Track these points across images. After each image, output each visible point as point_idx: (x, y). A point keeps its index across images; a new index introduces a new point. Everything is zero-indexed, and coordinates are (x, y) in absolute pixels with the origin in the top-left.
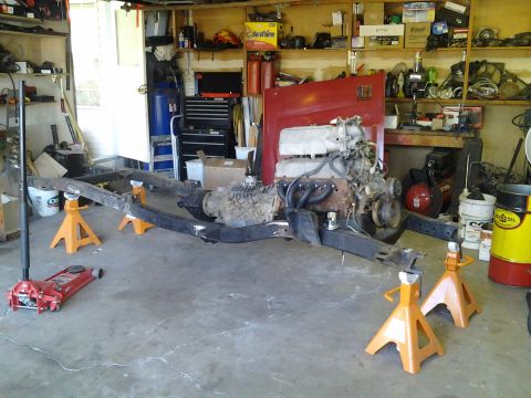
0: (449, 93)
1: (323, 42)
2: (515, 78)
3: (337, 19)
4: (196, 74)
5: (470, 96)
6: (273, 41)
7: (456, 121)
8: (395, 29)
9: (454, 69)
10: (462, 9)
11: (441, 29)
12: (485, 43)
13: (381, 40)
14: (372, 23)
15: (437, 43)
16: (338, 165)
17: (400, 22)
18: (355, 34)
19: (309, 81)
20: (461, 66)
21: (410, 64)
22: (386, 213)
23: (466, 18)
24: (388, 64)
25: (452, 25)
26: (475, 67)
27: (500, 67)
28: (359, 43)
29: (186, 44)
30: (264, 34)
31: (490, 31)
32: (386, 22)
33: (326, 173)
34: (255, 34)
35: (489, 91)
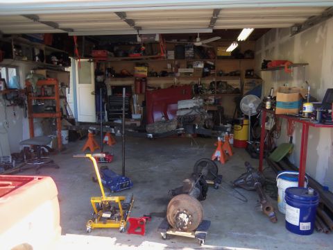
0: (210, 92)
1: (164, 74)
2: (231, 86)
3: (169, 66)
4: (112, 87)
5: (218, 93)
6: (146, 74)
7: (213, 101)
8: (190, 70)
9: (211, 83)
10: (213, 64)
11: (207, 70)
12: (220, 75)
13: (186, 74)
14: (183, 68)
15: (205, 75)
16: (197, 110)
17: (192, 67)
18: (177, 71)
19: (159, 88)
20: (214, 82)
21: (196, 82)
22: (210, 124)
23: (214, 67)
24: (188, 82)
25: (210, 69)
26: (218, 83)
27: (226, 82)
28: (178, 75)
29: (109, 75)
30: (142, 71)
31: (221, 71)
32: (188, 68)
33: (194, 113)
34: (139, 71)
35: (223, 91)
